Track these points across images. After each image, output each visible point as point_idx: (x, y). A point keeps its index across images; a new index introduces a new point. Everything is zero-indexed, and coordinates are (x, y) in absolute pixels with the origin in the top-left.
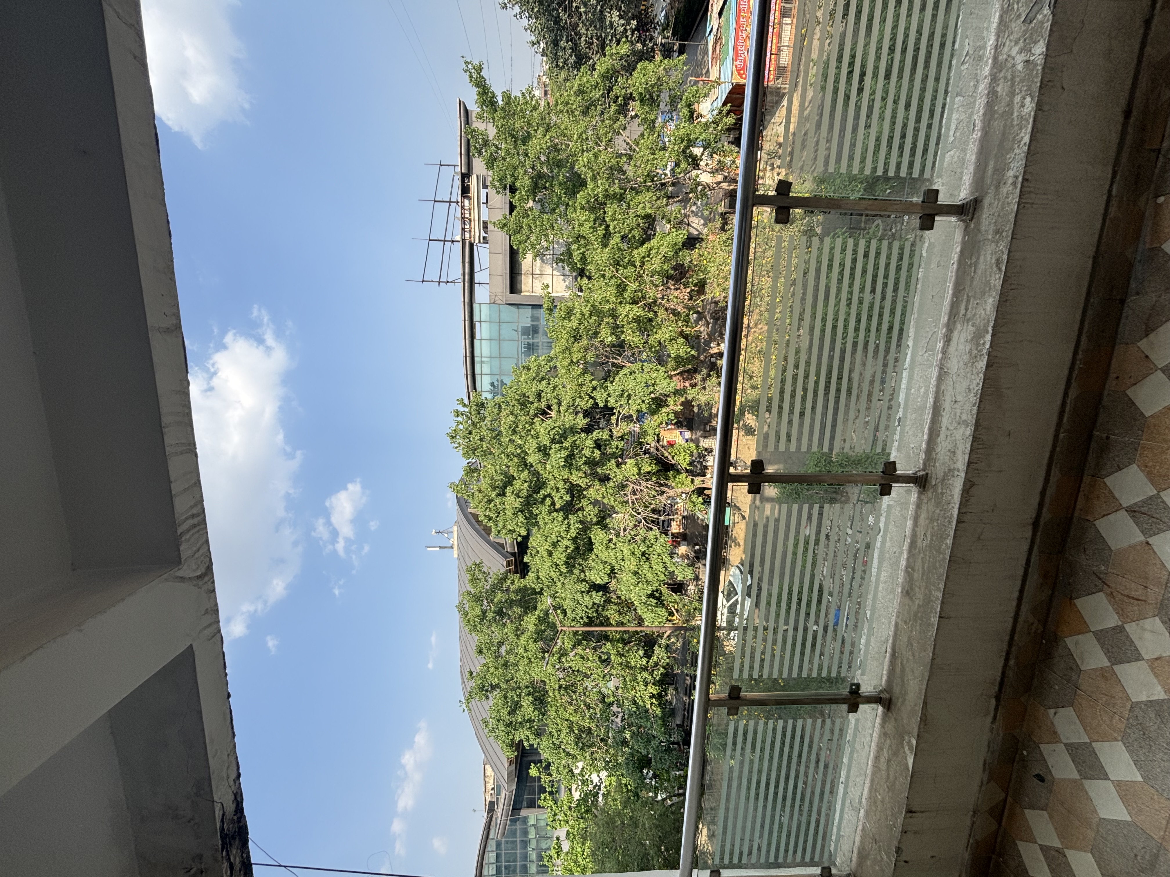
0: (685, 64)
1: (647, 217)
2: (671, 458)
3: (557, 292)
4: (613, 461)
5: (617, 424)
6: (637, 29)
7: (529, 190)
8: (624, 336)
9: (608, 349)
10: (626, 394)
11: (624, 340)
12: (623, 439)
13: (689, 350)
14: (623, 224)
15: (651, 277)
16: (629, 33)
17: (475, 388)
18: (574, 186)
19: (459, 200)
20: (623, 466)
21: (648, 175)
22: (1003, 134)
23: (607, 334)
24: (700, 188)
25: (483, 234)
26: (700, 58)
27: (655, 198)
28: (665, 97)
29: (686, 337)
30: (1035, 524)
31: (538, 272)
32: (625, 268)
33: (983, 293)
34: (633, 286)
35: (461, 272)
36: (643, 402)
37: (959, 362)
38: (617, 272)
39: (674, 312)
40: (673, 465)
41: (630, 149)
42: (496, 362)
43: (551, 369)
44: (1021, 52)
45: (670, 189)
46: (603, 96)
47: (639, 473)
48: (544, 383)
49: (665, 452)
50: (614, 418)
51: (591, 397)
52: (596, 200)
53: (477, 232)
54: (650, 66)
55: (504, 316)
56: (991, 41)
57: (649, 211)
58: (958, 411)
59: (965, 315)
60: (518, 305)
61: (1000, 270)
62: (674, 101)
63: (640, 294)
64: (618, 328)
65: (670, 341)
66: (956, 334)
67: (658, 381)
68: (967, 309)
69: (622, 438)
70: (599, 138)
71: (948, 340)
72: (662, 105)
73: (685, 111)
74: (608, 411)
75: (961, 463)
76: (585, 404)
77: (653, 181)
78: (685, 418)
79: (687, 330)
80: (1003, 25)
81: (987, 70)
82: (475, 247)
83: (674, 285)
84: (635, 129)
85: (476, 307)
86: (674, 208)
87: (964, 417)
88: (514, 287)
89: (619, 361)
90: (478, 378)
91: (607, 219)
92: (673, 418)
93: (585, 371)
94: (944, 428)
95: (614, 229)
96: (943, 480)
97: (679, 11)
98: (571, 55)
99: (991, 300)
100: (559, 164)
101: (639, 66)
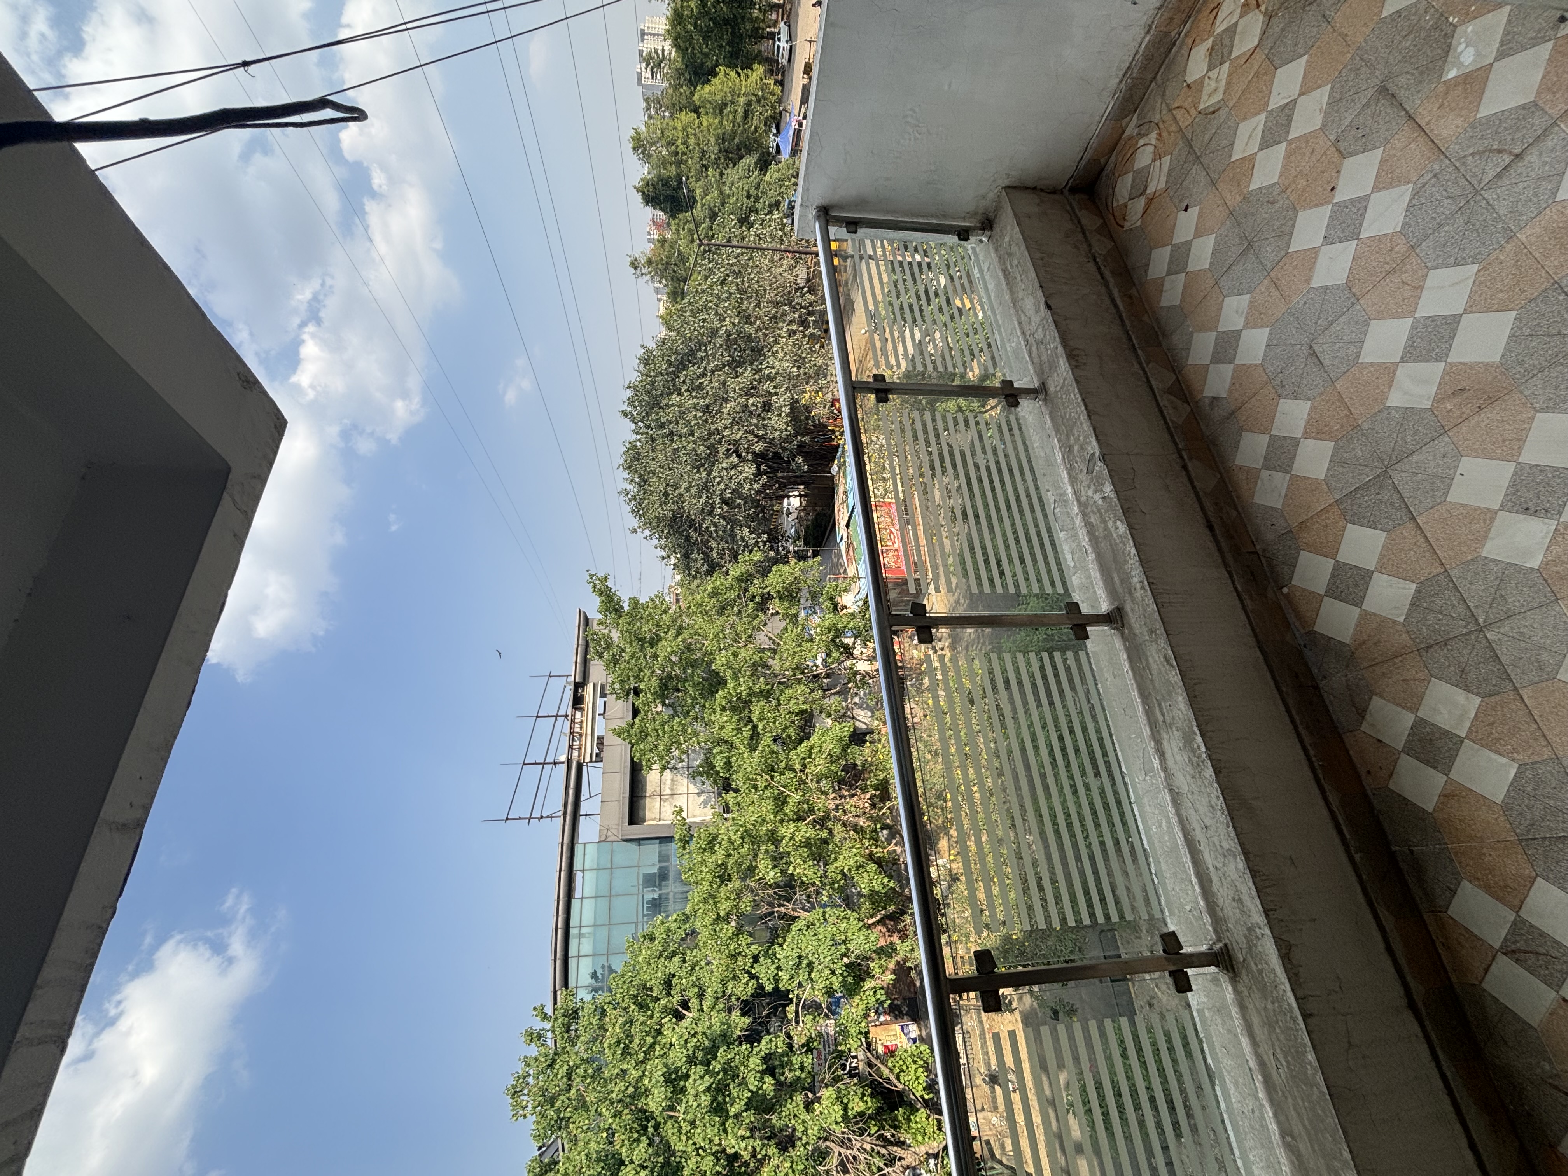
0: (820, 564)
1: (802, 712)
2: (895, 1081)
3: (694, 816)
4: (799, 1098)
5: (797, 1022)
6: (768, 540)
7: (656, 693)
8: (791, 868)
9: (771, 892)
10: (805, 962)
11: (792, 875)
12: (810, 1050)
13: (886, 880)
14: (774, 723)
15: (818, 782)
16: (761, 544)
17: (566, 984)
18: (711, 685)
19: (569, 713)
20: (816, 1105)
21: (797, 668)
22: (1113, 551)
23: (767, 867)
24: (858, 677)
25: (596, 751)
26: (835, 560)
27: (808, 691)
28: (805, 593)
29: (879, 862)
30: (1412, 1005)
31: (668, 792)
32: (782, 774)
33: (1170, 693)
34: (795, 797)
35: (562, 801)
36: (833, 972)
37: (1184, 776)
38: (772, 779)
39: (857, 829)
40: (900, 1094)
41: (774, 643)
42: (603, 932)
43: (687, 934)
44: (1095, 492)
45: (825, 681)
46: (739, 596)
47: (845, 1117)
48: (676, 959)
49: (883, 1068)
50: (791, 1009)
51: (752, 977)
52: (739, 699)
53: (588, 748)
54: (786, 569)
55: (619, 859)
56: (1069, 490)
57: (804, 707)
58: (1216, 840)
59: (1164, 721)
60: (639, 840)
61: (1172, 666)
62: (814, 596)
63: (806, 806)
64: (782, 858)
65: (858, 869)
66: (1165, 744)
67: (849, 934)
68: (1163, 715)
69: (808, 1047)
70: (737, 635)
71: (1162, 755)
72: (802, 601)
73: (828, 604)
74: (781, 998)
75: (1258, 917)
76: (743, 989)
77: (803, 673)
78: (904, 999)
79: (878, 852)
80: (1073, 480)
81: (1076, 509)
82: (585, 768)
83: (848, 790)
84: (776, 625)
85: (579, 849)
86: (831, 702)
87: (1226, 846)
88: (635, 816)
89: (788, 909)
90: (572, 963)
91: (754, 719)
92: (883, 998)
93: (739, 931)
94: (1212, 869)
95: (764, 729)
96: (1250, 948)
97: (808, 527)
98: (703, 565)
99: (1180, 699)
100: (693, 664)
101: (774, 569)
